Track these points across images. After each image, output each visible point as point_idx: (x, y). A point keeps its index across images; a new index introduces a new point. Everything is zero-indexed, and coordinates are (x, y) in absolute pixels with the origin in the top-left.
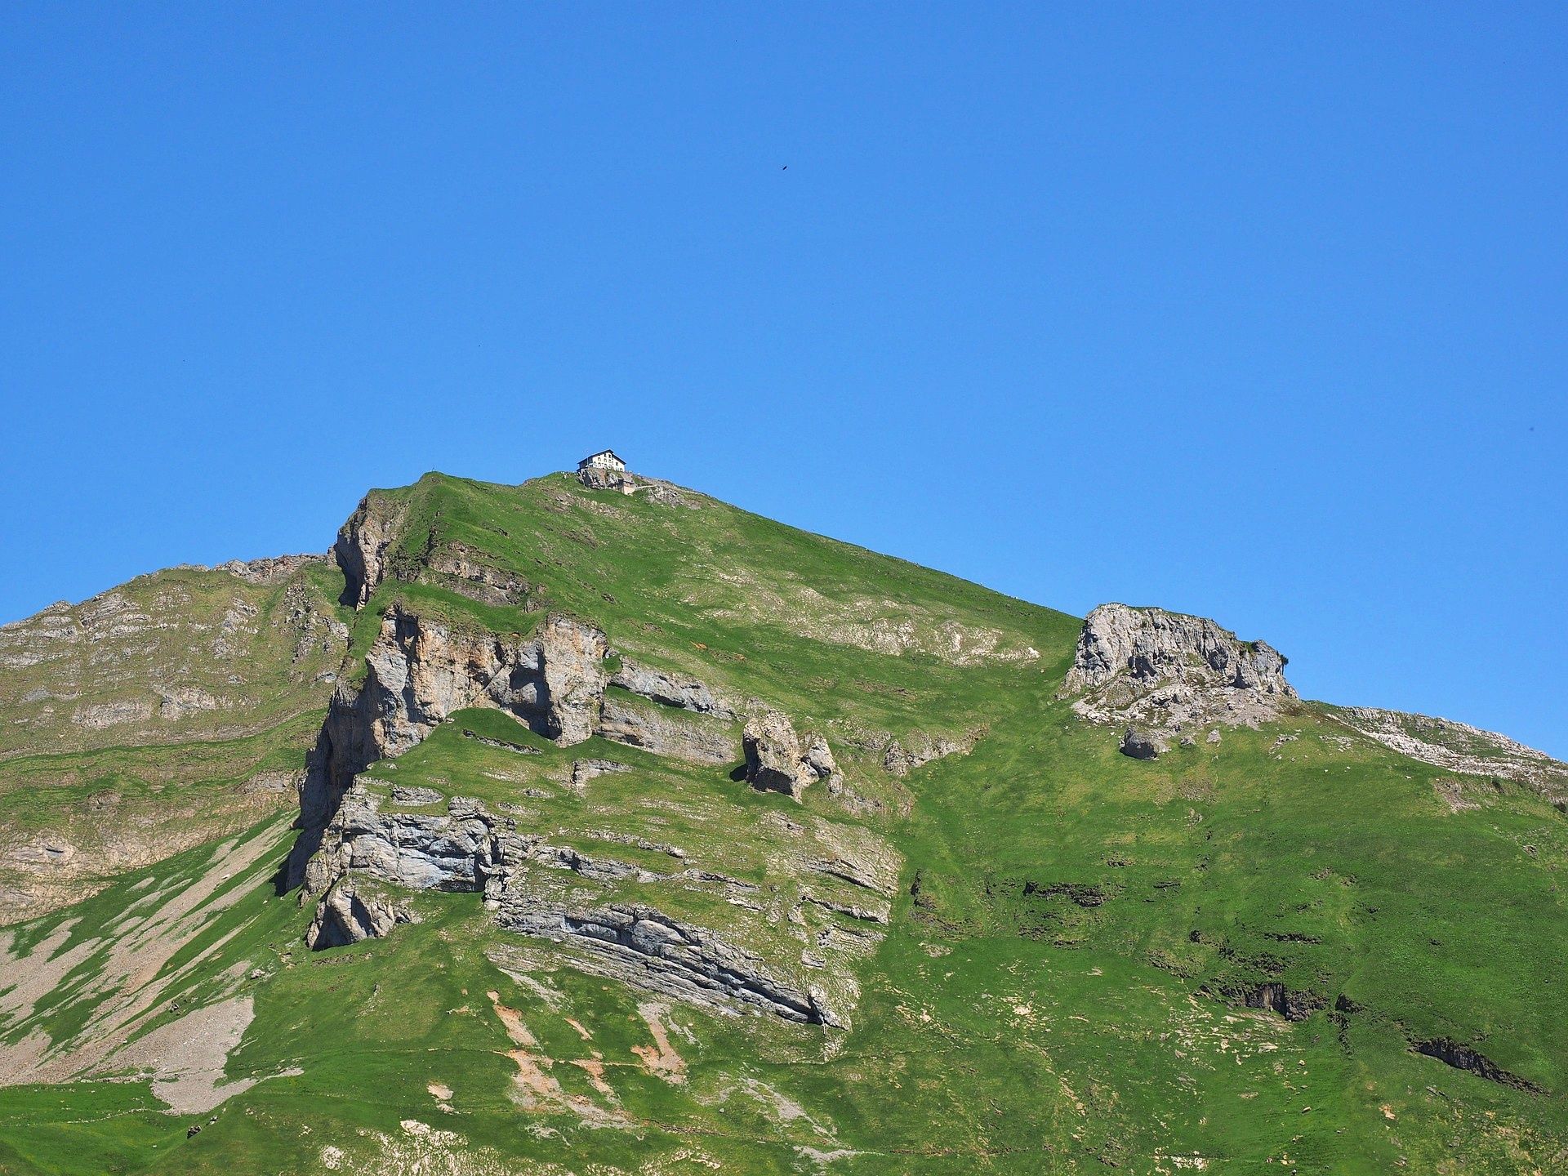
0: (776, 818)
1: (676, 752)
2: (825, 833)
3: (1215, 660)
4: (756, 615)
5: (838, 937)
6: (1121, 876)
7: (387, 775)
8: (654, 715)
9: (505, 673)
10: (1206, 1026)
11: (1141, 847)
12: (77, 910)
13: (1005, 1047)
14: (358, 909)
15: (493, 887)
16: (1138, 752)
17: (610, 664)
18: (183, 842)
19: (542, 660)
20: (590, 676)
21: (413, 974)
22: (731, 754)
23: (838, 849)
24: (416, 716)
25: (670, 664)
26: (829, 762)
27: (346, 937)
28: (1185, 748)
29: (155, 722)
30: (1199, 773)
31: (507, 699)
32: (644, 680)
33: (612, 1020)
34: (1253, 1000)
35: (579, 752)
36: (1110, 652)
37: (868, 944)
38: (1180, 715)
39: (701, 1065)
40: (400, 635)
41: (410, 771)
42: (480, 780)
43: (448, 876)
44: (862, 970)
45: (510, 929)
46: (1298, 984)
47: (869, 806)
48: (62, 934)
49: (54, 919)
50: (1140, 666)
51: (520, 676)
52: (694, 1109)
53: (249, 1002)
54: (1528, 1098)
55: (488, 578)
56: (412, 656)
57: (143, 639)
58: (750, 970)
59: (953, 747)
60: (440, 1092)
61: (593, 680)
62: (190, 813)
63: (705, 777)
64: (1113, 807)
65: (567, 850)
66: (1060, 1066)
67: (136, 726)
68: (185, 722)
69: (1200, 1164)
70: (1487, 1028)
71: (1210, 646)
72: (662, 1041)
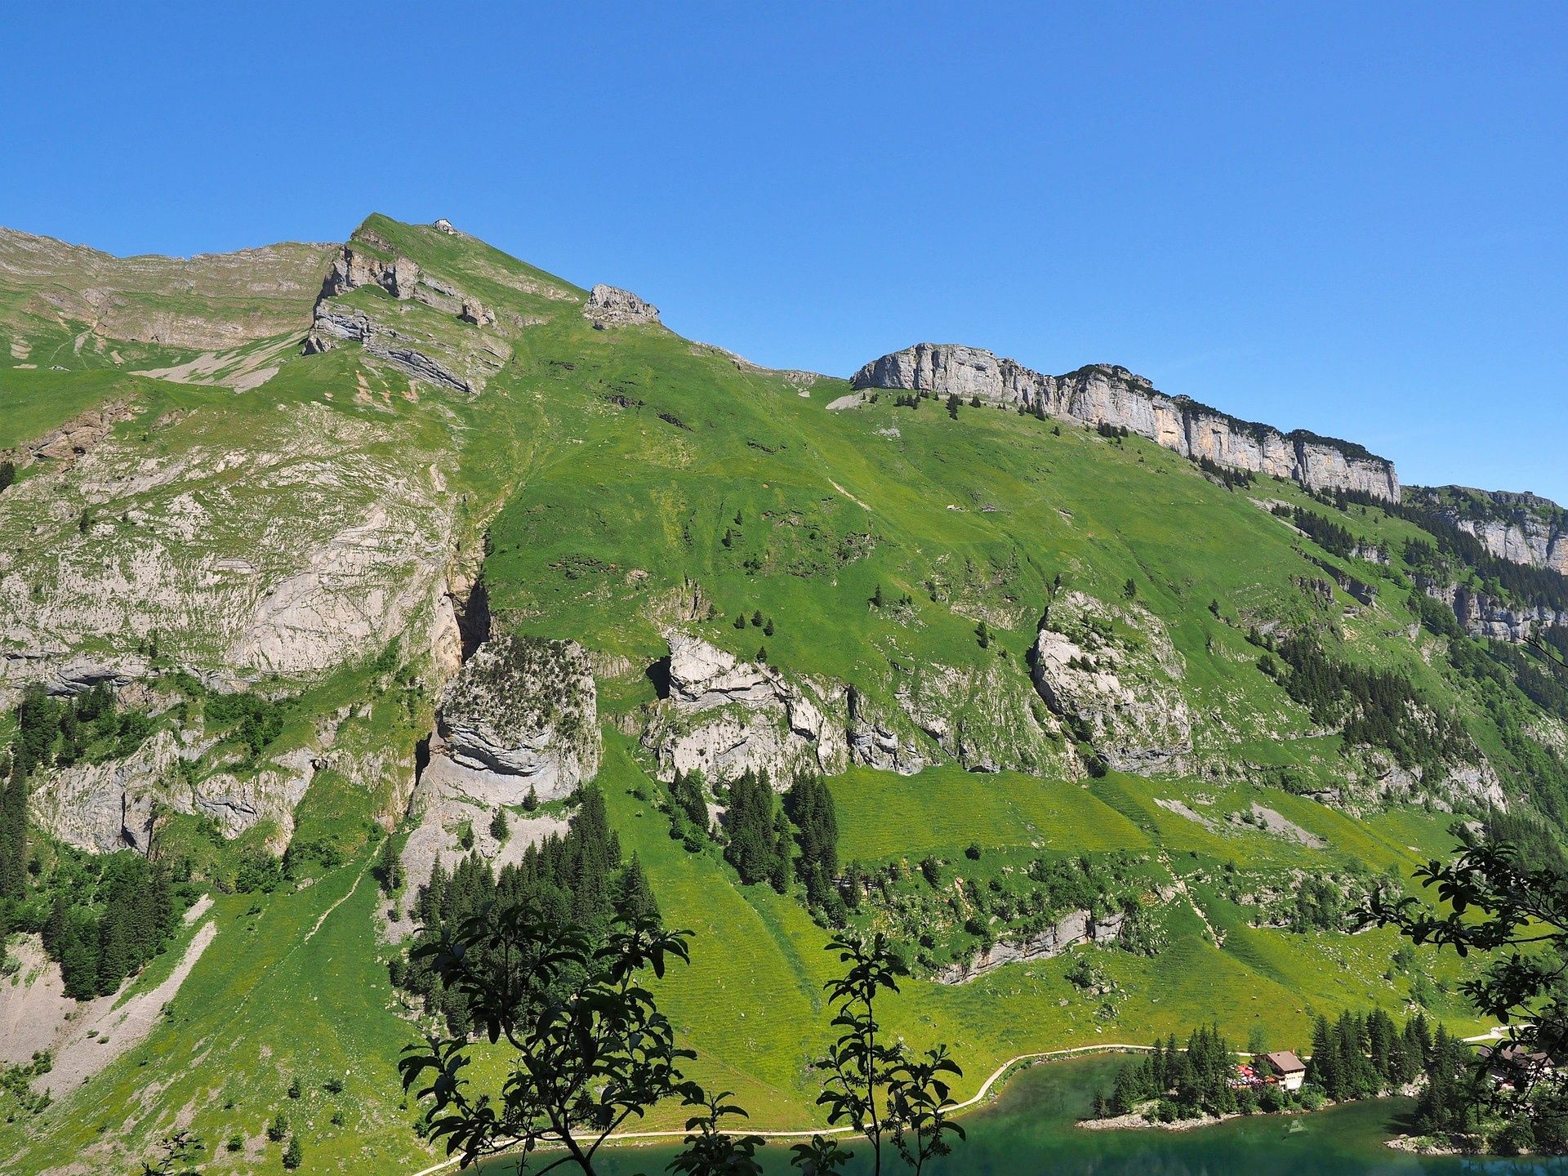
0: (469, 331)
1: (440, 308)
2: (485, 338)
3: (632, 305)
4: (483, 274)
5: (483, 369)
6: (582, 362)
7: (334, 300)
8: (433, 294)
9: (382, 274)
10: (596, 406)
11: (592, 355)
12: (240, 348)
13: (529, 405)
14: (318, 342)
15: (365, 340)
16: (598, 328)
17: (420, 276)
18: (282, 331)
19: (395, 271)
20: (412, 278)
21: (332, 362)
22: (460, 311)
23: (489, 343)
24: (349, 284)
25: (442, 279)
26: (493, 318)
27: (314, 351)
28: (614, 328)
29: (277, 291)
30: (617, 336)
31: (382, 282)
32: (431, 283)
33: (398, 383)
34: (614, 401)
35: (406, 302)
36: (599, 300)
37: (493, 373)
38: (616, 319)
39: (423, 399)
40: (346, 257)
41: (342, 301)
42: (367, 305)
43: (351, 335)
44: (488, 379)
45: (369, 353)
46: (627, 396)
47: (506, 334)
48: (234, 353)
49: (232, 350)
50: (607, 304)
51: (387, 275)
52: (418, 410)
53: (278, 369)
54: (690, 433)
55: (381, 242)
56: (349, 264)
57: (277, 264)
58: (448, 373)
59: (540, 322)
60: (329, 395)
61: (413, 280)
62: (286, 322)
63: (449, 317)
64: (587, 343)
65: (392, 330)
66: (545, 413)
67: (270, 292)
68: (288, 292)
69: (581, 442)
70: (681, 412)
71: (631, 301)
72: (413, 392)
